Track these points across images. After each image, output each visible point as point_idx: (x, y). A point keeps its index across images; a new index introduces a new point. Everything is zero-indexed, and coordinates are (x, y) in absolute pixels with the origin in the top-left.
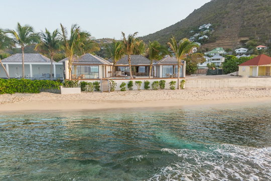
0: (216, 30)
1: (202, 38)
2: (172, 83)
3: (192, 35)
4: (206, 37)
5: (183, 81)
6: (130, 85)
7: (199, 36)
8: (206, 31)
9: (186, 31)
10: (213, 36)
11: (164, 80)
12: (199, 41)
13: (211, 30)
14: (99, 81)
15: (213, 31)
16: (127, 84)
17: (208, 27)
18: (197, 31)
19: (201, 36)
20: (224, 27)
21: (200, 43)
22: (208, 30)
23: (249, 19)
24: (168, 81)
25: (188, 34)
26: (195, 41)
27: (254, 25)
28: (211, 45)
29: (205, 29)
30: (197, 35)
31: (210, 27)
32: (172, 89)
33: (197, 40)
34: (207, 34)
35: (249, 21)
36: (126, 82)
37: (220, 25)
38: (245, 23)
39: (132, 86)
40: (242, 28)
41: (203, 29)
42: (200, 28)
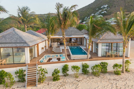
0: (110, 8)
1: (103, 12)
2: (116, 66)
3: (97, 11)
4: (106, 12)
5: (127, 62)
6: (65, 69)
7: (101, 12)
8: (105, 9)
9: (94, 9)
10: (110, 11)
11: (106, 61)
12: (102, 14)
13: (108, 8)
14: (24, 68)
15: (109, 9)
16: (61, 71)
17: (106, 7)
18: (100, 9)
19: (102, 12)
20: (115, 7)
21: (102, 15)
22: (106, 8)
23: (129, 2)
24: (111, 62)
25: (95, 10)
26: (99, 15)
27: (132, 6)
28: (108, 16)
29: (105, 8)
30: (100, 11)
31: (107, 7)
32: (117, 73)
33: (100, 14)
34: (106, 10)
35: (129, 3)
36: (59, 66)
37: (112, 6)
38: (127, 4)
39: (68, 70)
40: (125, 7)
41: (103, 7)
42: (102, 7)
